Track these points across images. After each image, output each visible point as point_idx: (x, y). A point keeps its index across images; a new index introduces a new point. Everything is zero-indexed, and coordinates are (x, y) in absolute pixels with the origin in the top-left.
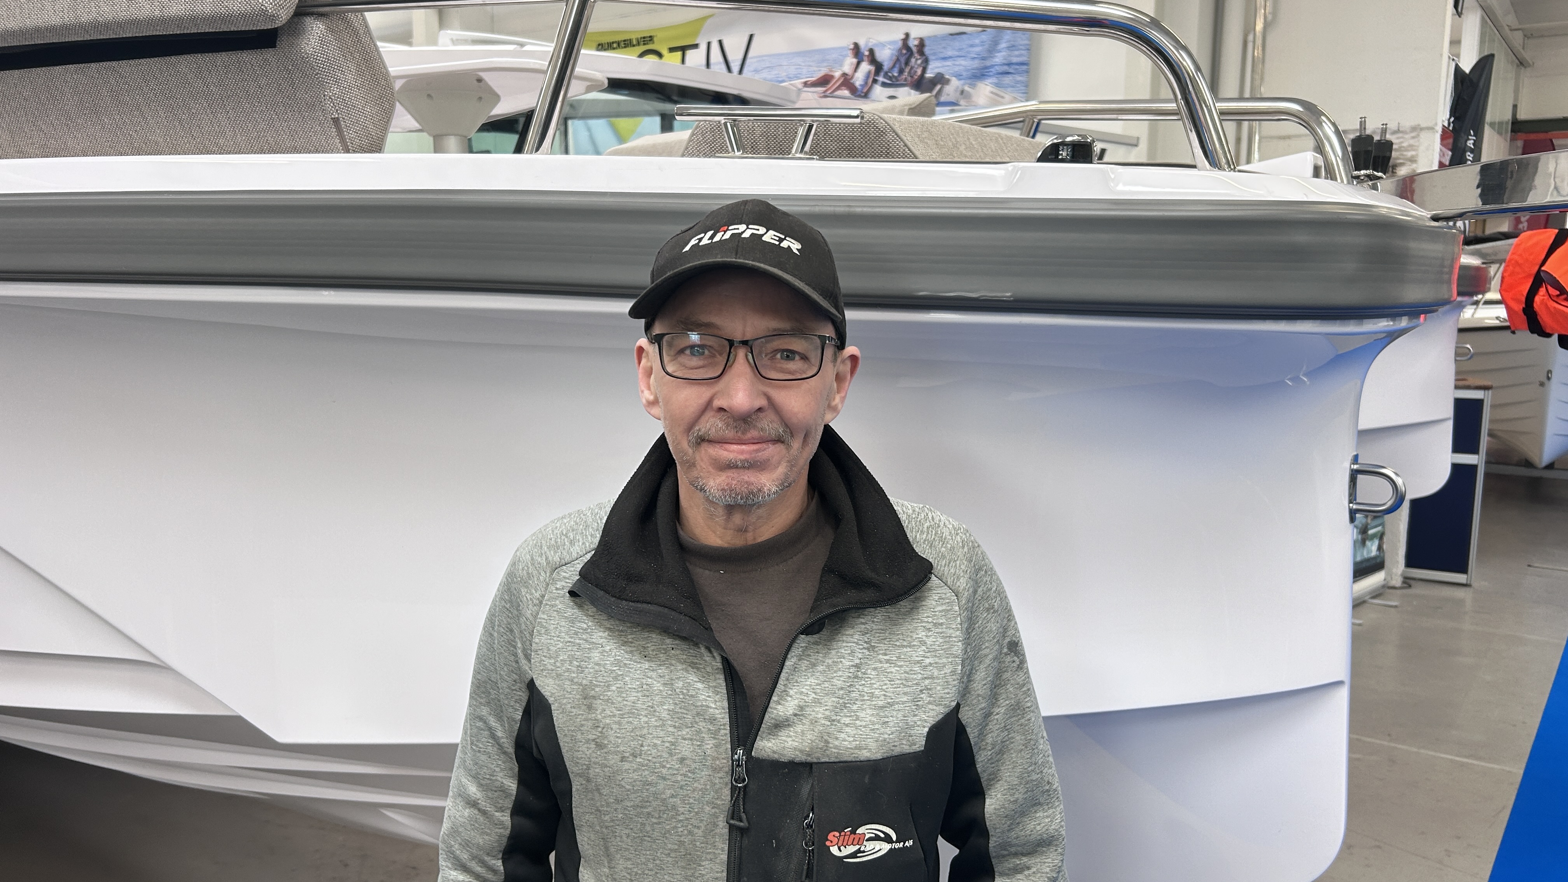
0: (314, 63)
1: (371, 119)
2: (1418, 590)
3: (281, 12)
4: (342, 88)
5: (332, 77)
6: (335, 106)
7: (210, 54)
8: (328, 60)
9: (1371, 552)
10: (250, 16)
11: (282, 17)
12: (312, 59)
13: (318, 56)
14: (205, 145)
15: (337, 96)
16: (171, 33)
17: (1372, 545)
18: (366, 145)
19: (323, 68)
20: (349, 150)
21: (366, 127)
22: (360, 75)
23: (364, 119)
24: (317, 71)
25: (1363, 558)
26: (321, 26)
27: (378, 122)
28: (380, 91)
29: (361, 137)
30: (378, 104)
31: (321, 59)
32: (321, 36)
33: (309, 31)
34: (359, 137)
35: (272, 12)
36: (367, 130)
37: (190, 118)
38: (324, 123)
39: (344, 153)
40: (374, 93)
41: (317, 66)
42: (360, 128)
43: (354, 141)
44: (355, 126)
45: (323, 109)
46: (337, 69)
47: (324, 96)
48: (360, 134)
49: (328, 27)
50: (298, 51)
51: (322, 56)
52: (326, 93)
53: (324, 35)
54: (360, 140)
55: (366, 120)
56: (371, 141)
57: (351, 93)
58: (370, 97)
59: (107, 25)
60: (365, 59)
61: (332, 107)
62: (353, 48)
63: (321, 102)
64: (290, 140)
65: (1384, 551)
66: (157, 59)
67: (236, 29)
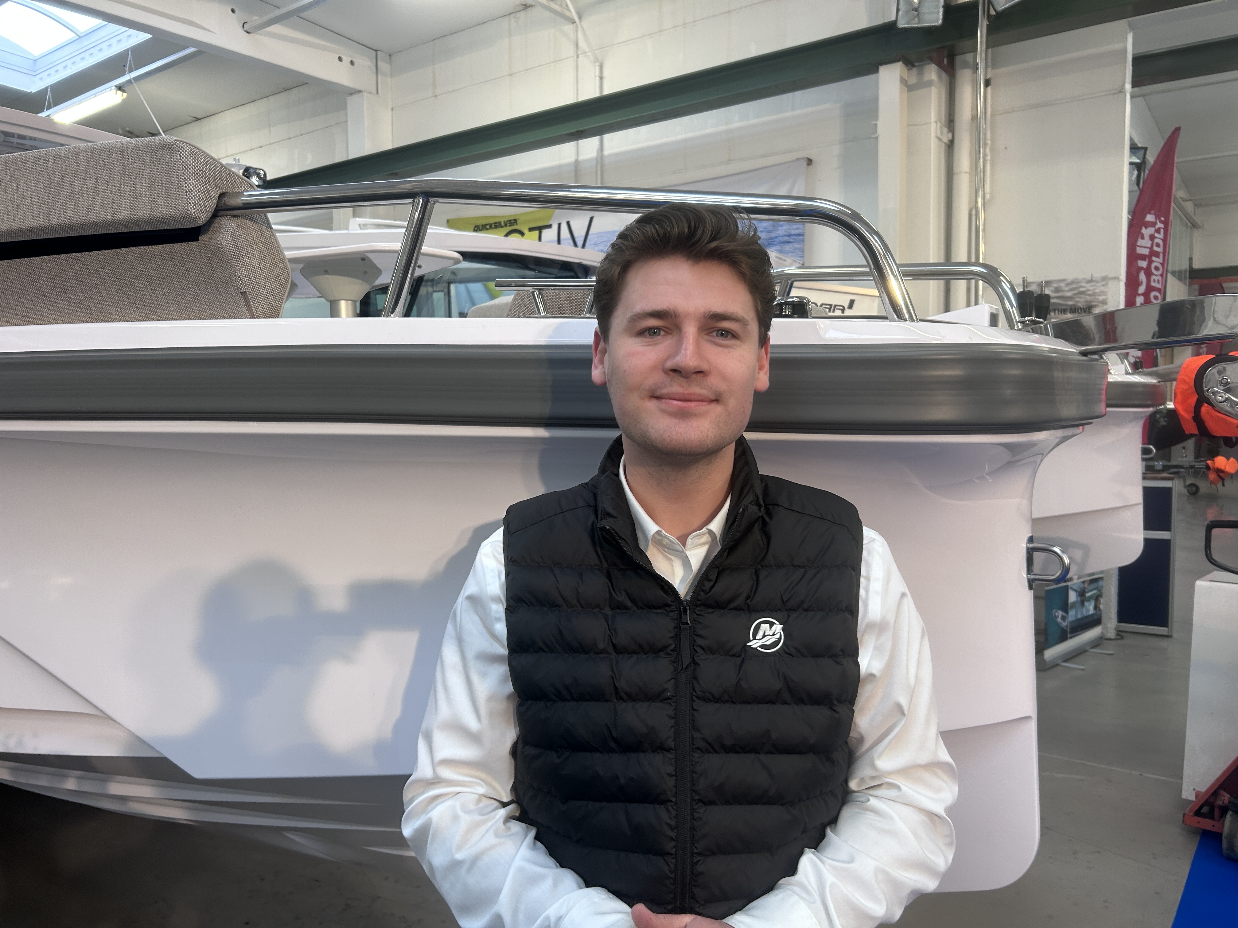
0: (227, 252)
1: (272, 292)
2: (1130, 640)
3: (202, 215)
4: (248, 269)
5: (241, 262)
6: (244, 283)
7: (150, 247)
8: (238, 249)
9: (1089, 609)
10: (178, 219)
11: (202, 219)
12: (226, 249)
13: (230, 246)
14: (146, 314)
15: (244, 275)
16: (120, 231)
17: (1089, 605)
18: (267, 312)
19: (234, 255)
20: (254, 315)
21: (268, 298)
22: (263, 259)
23: (265, 293)
24: (230, 258)
25: (1082, 616)
26: (233, 224)
27: (277, 294)
28: (278, 271)
29: (264, 306)
30: (277, 281)
31: (233, 248)
32: (233, 231)
33: (224, 228)
34: (262, 306)
35: (195, 215)
36: (268, 301)
37: (135, 295)
38: (235, 296)
39: (250, 318)
40: (274, 273)
41: (230, 254)
42: (263, 299)
43: (258, 309)
44: (259, 298)
45: (235, 286)
46: (245, 256)
47: (235, 276)
48: (263, 303)
49: (239, 225)
50: (216, 243)
51: (233, 246)
52: (236, 274)
53: (235, 231)
54: (262, 308)
55: (267, 293)
56: (271, 308)
57: (255, 273)
58: (271, 276)
59: (72, 227)
60: (267, 248)
61: (241, 284)
62: (258, 239)
63: (233, 280)
64: (210, 309)
65: (1100, 610)
66: (110, 251)
67: (168, 228)
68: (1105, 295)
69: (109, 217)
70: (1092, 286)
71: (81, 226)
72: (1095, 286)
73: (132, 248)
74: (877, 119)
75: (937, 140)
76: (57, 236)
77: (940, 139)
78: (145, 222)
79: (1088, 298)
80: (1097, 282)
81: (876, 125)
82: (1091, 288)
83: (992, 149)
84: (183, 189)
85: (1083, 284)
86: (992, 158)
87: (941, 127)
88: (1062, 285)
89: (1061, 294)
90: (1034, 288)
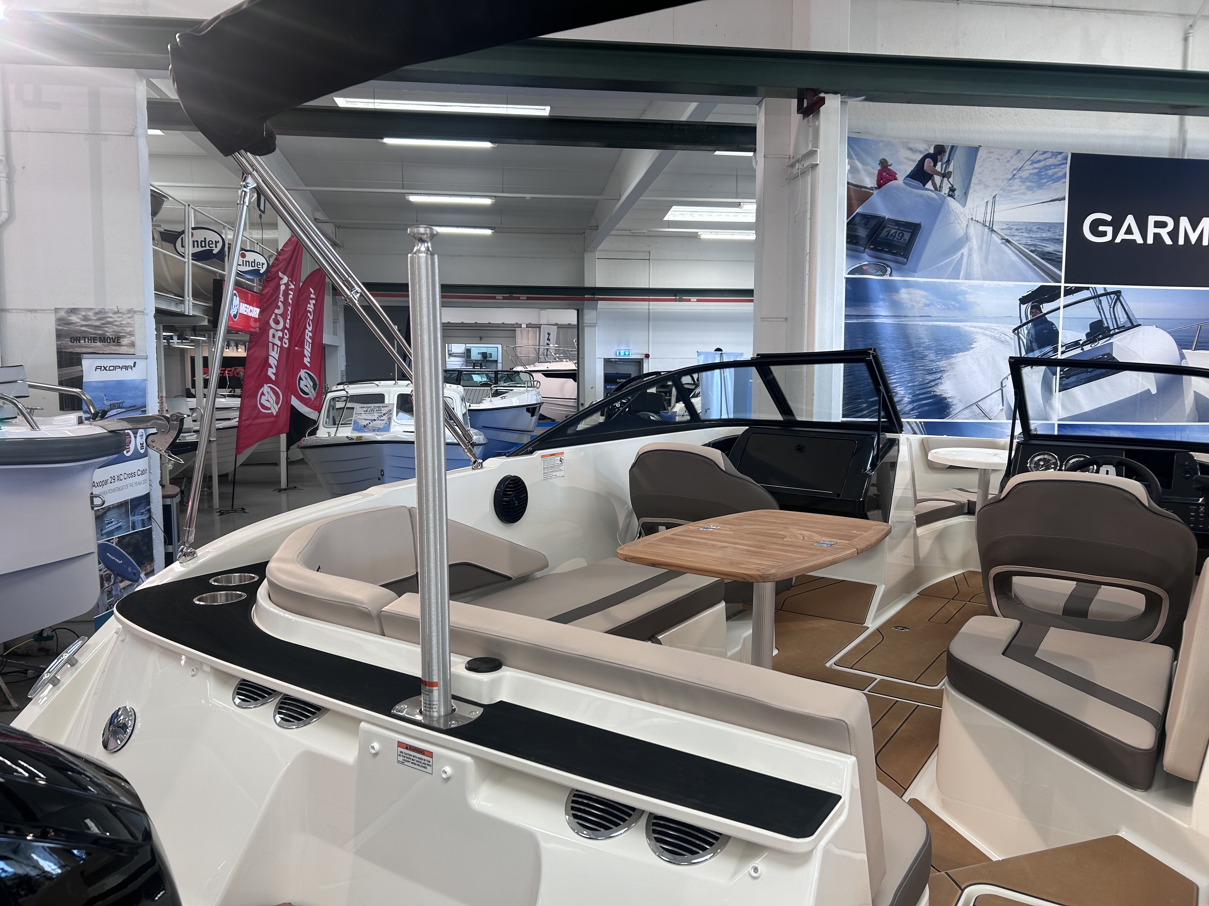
68: (133, 327)
70: (119, 317)
72: (122, 317)
79: (116, 328)
80: (124, 314)
82: (118, 319)
85: (110, 315)
88: (91, 314)
89: (89, 323)
90: (62, 314)
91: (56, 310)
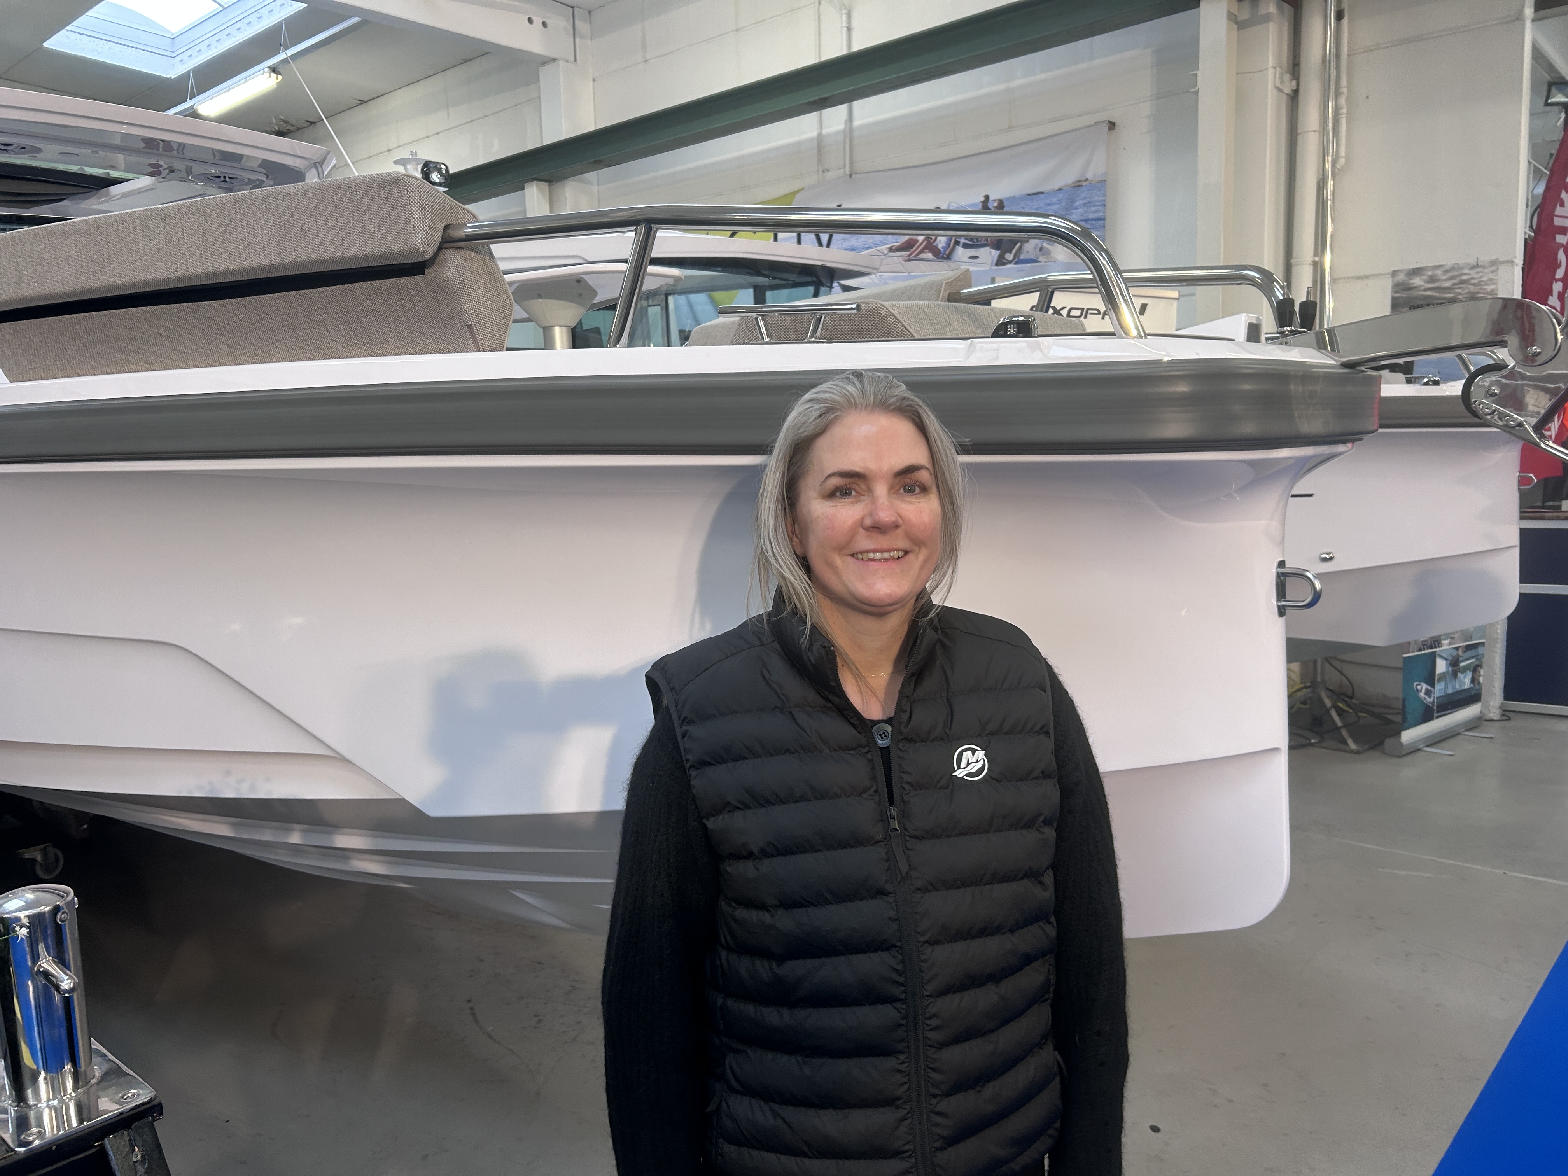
0: (453, 285)
1: (496, 324)
2: (1518, 722)
3: (428, 248)
4: (473, 302)
5: (466, 295)
6: (469, 316)
7: (377, 281)
8: (463, 282)
9: (1465, 683)
10: (406, 253)
11: (429, 252)
12: (451, 282)
13: (455, 279)
14: (372, 350)
15: (470, 308)
16: (347, 268)
17: (1465, 677)
18: (492, 345)
19: (459, 288)
20: (480, 348)
21: (492, 330)
22: (487, 291)
23: (490, 325)
24: (455, 291)
25: (1455, 691)
26: (458, 257)
27: (500, 326)
28: (502, 302)
29: (488, 339)
30: (501, 312)
31: (458, 281)
32: (458, 264)
33: (450, 260)
35: (422, 249)
36: (493, 333)
38: (461, 329)
39: (476, 351)
40: (497, 304)
41: (455, 287)
42: (487, 331)
43: (483, 342)
44: (484, 330)
45: (461, 319)
46: (469, 288)
47: (461, 309)
48: (487, 336)
49: (463, 257)
50: (441, 277)
51: (459, 279)
52: (462, 307)
53: (460, 263)
54: (487, 341)
55: (492, 325)
56: (495, 341)
57: (480, 305)
58: (494, 308)
60: (490, 279)
61: (467, 317)
62: (481, 271)
63: (458, 314)
64: (436, 343)
65: (1479, 682)
66: (338, 287)
67: (396, 263)
68: (1495, 284)
69: (339, 254)
70: (1477, 273)
71: (312, 263)
72: (1482, 272)
73: (359, 283)
74: (1198, 69)
75: (1275, 91)
76: (288, 273)
77: (1280, 90)
78: (374, 258)
79: (1472, 288)
80: (1483, 267)
81: (1196, 75)
82: (1476, 276)
83: (1348, 100)
84: (410, 224)
85: (1466, 271)
86: (1348, 113)
87: (1282, 75)
88: (1439, 272)
89: (1436, 285)
90: (1401, 277)
91: (1394, 273)
